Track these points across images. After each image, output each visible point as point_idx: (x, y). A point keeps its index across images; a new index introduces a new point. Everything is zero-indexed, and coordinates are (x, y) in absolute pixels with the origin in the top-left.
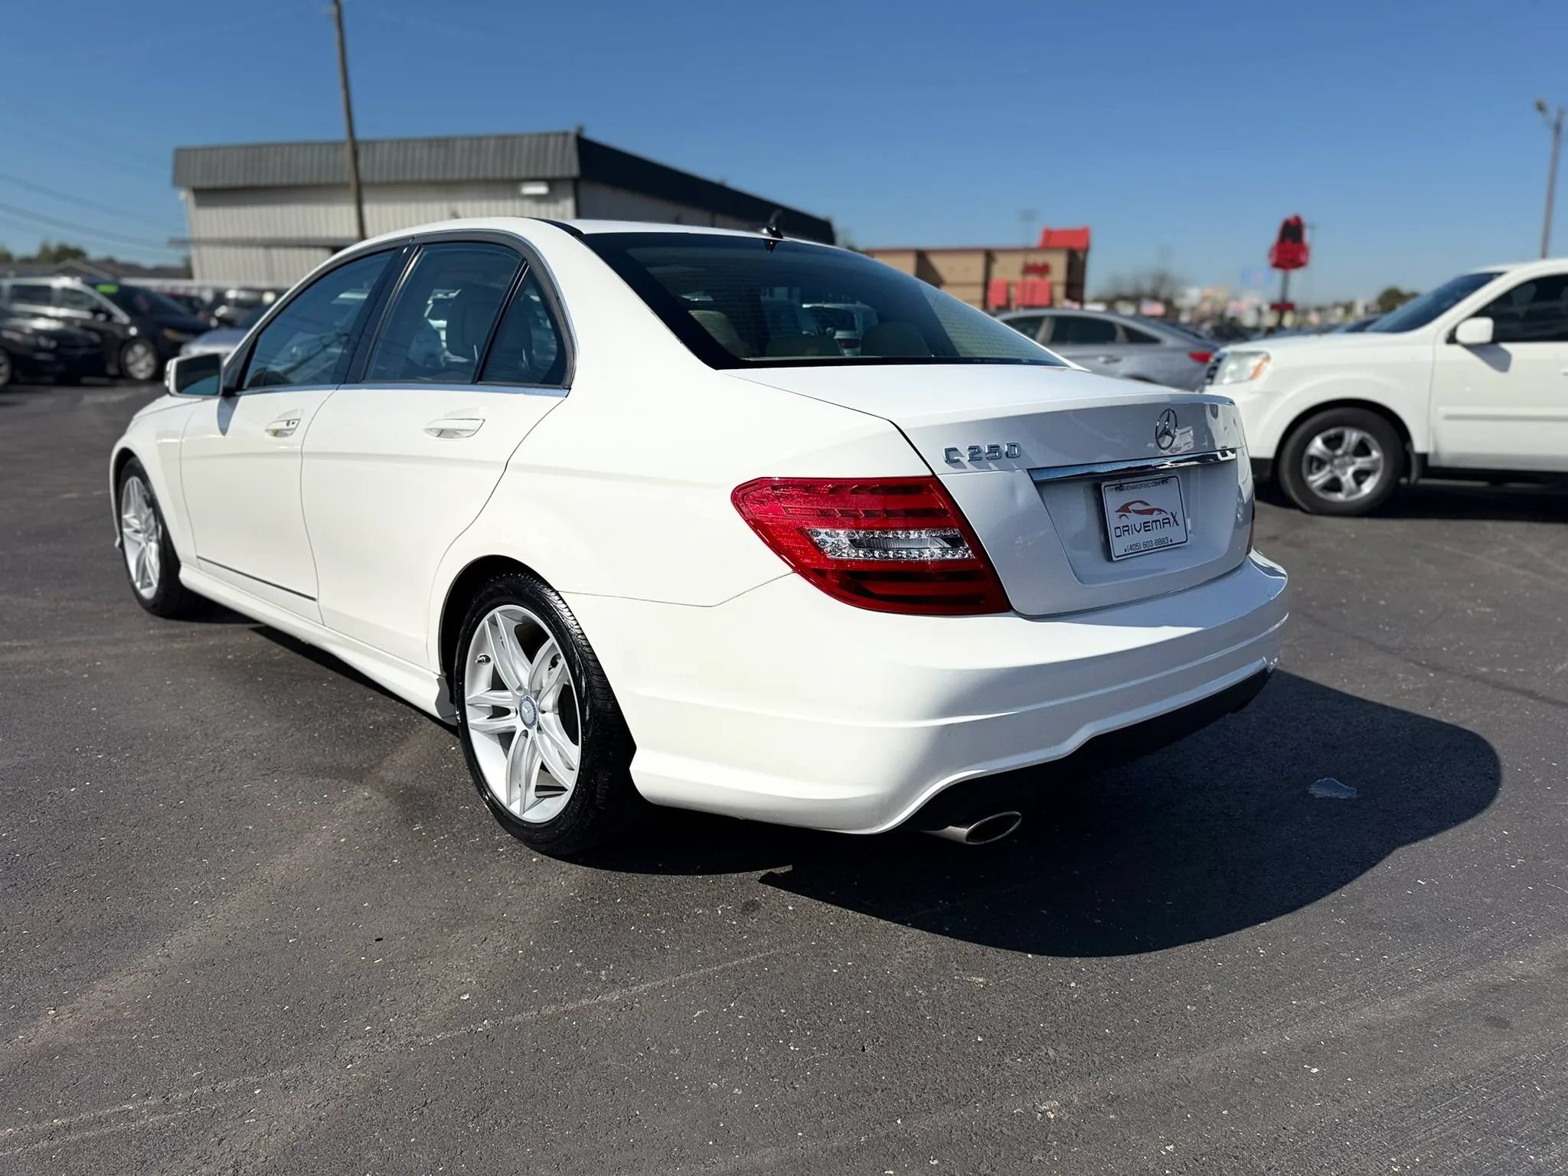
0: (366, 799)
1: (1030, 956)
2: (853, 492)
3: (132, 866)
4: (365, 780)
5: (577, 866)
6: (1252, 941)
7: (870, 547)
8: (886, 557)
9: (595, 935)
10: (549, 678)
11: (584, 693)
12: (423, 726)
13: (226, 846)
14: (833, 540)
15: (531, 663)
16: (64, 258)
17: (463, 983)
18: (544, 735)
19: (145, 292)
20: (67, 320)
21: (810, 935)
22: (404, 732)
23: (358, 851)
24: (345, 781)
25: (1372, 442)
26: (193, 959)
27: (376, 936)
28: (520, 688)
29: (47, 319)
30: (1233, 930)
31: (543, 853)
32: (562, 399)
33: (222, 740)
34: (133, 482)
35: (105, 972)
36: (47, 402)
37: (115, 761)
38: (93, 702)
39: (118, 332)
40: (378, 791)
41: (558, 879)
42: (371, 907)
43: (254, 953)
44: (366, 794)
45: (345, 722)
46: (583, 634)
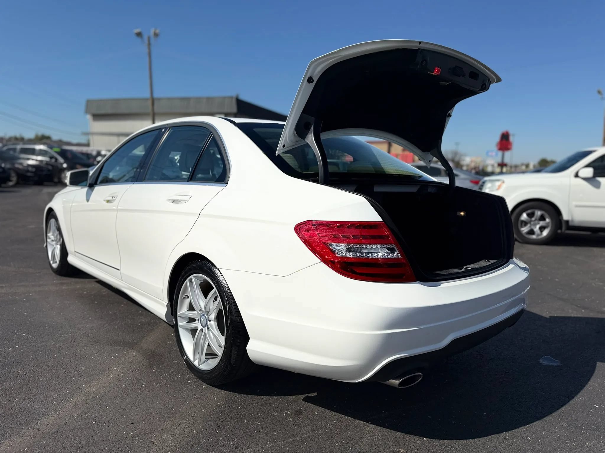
0: (134, 356)
1: (425, 439)
2: (348, 227)
3: (29, 385)
4: (134, 348)
5: (222, 390)
6: (525, 433)
7: (355, 252)
8: (362, 256)
9: (229, 424)
10: (213, 306)
11: (228, 313)
12: (161, 324)
13: (71, 377)
14: (339, 248)
15: (206, 299)
16: (42, 139)
17: (168, 446)
18: (210, 331)
19: (71, 152)
20: (41, 161)
21: (325, 427)
22: (153, 327)
23: (128, 380)
24: (126, 348)
25: (546, 215)
26: (49, 431)
27: (131, 421)
28: (201, 310)
29: (33, 161)
30: (516, 428)
31: (207, 384)
32: (224, 187)
33: (76, 329)
34: (52, 221)
35: (8, 436)
36: (29, 191)
37: (30, 337)
38: (26, 311)
39: (59, 166)
40: (139, 352)
41: (213, 396)
42: (131, 407)
43: (76, 428)
44: (134, 354)
45: (129, 322)
46: (228, 287)
